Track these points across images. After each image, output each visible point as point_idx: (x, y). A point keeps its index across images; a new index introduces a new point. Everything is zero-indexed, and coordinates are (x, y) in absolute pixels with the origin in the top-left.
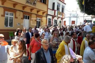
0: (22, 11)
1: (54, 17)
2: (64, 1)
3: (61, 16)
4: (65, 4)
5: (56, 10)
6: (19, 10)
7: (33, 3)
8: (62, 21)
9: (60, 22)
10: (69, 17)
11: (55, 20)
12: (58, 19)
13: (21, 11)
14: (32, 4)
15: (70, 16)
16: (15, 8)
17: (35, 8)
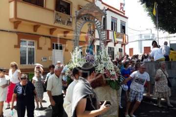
0: (50, 37)
1: (108, 42)
2: (124, 14)
3: (121, 40)
4: (127, 18)
5: (110, 30)
6: (44, 36)
7: (66, 22)
8: (123, 48)
9: (120, 50)
10: (139, 41)
11: (111, 48)
12: (115, 46)
13: (48, 37)
14: (66, 24)
15: (140, 39)
16: (37, 33)
17: (71, 30)
